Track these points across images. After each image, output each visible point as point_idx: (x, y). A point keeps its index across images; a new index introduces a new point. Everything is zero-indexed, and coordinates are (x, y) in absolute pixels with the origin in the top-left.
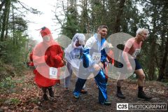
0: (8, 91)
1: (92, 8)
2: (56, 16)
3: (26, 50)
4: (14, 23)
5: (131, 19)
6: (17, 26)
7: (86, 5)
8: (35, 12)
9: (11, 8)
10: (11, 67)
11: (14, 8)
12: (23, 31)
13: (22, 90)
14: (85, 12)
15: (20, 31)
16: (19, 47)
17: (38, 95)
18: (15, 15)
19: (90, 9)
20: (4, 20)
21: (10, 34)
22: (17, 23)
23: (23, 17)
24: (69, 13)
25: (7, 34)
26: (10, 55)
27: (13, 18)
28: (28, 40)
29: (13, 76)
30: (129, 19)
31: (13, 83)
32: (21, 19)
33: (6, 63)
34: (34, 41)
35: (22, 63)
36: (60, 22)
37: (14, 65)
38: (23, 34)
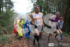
0: (4, 42)
4: (6, 3)
6: (8, 5)
10: (5, 29)
12: (11, 8)
16: (9, 17)
17: (20, 45)
20: (1, 2)
21: (4, 10)
22: (8, 3)
25: (2, 10)
26: (5, 22)
27: (6, 0)
28: (14, 13)
29: (7, 34)
31: (6, 38)
32: (10, 1)
33: (3, 26)
34: (17, 14)
35: (11, 26)
36: (32, 2)
37: (7, 28)
38: (12, 10)
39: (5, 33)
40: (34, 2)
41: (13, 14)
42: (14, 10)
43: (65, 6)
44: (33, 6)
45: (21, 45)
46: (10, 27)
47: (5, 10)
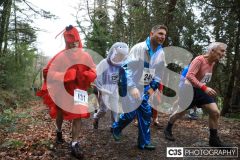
0: (7, 129)
1: (130, 11)
2: (78, 22)
3: (33, 70)
4: (16, 31)
5: (184, 28)
6: (21, 36)
7: (121, 6)
8: (47, 15)
9: (12, 10)
10: (11, 95)
11: (16, 9)
12: (29, 43)
13: (27, 127)
14: (119, 17)
15: (26, 42)
16: (23, 66)
17: (50, 136)
18: (18, 20)
19: (127, 13)
20: (2, 27)
21: (11, 47)
22: (21, 31)
23: (29, 23)
24: (97, 18)
25: (6, 47)
26: (11, 77)
27: (15, 24)
28: (37, 56)
29: (15, 108)
30: (181, 28)
31: (13, 118)
32: (27, 25)
33: (4, 88)
34: (45, 58)
35: (28, 89)
36: (83, 31)
37: (16, 92)
38: (30, 47)
39: (12, 105)
40: (87, 33)
41: (35, 59)
42: (35, 50)
45: (52, 135)
46: (26, 91)
47: (13, 46)
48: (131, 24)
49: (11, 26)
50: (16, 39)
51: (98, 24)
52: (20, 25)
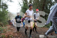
2: (19, 3)
3: (7, 16)
5: (49, 4)
6: (4, 7)
8: (11, 1)
10: (2, 23)
12: (6, 9)
13: (6, 32)
16: (5, 15)
18: (3, 3)
23: (6, 3)
24: (24, 2)
26: (1, 18)
27: (2, 4)
30: (48, 4)
32: (5, 4)
34: (10, 13)
35: (6, 21)
36: (21, 5)
38: (6, 10)
39: (2, 26)
41: (8, 13)
42: (8, 11)
43: (41, 9)
44: (21, 8)
45: (13, 34)
47: (2, 10)
48: (34, 3)
49: (1, 4)
50: (3, 8)
51: (25, 3)
52: (4, 4)
